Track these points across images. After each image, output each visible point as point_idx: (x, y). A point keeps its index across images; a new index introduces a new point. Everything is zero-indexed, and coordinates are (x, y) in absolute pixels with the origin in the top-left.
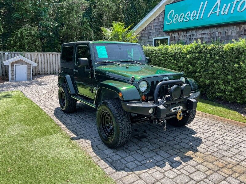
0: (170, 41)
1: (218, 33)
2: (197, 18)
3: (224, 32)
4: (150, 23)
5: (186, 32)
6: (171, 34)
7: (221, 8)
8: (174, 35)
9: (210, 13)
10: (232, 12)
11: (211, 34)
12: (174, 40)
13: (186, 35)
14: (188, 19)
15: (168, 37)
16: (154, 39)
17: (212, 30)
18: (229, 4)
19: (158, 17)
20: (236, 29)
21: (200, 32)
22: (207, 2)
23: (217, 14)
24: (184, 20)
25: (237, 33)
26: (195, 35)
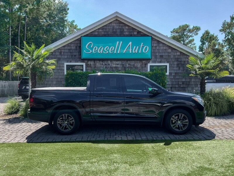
0: (86, 68)
1: (128, 64)
2: (115, 52)
3: (132, 64)
4: (59, 49)
5: (102, 61)
6: (86, 61)
7: (132, 49)
8: (89, 63)
9: (125, 50)
10: (140, 52)
11: (123, 65)
12: (91, 67)
13: (102, 64)
14: (108, 52)
15: (84, 64)
16: (66, 64)
17: (124, 63)
18: (138, 47)
19: (70, 45)
20: (140, 63)
21: (115, 62)
22: (121, 42)
23: (130, 52)
24: (104, 52)
25: (141, 65)
26: (110, 64)
